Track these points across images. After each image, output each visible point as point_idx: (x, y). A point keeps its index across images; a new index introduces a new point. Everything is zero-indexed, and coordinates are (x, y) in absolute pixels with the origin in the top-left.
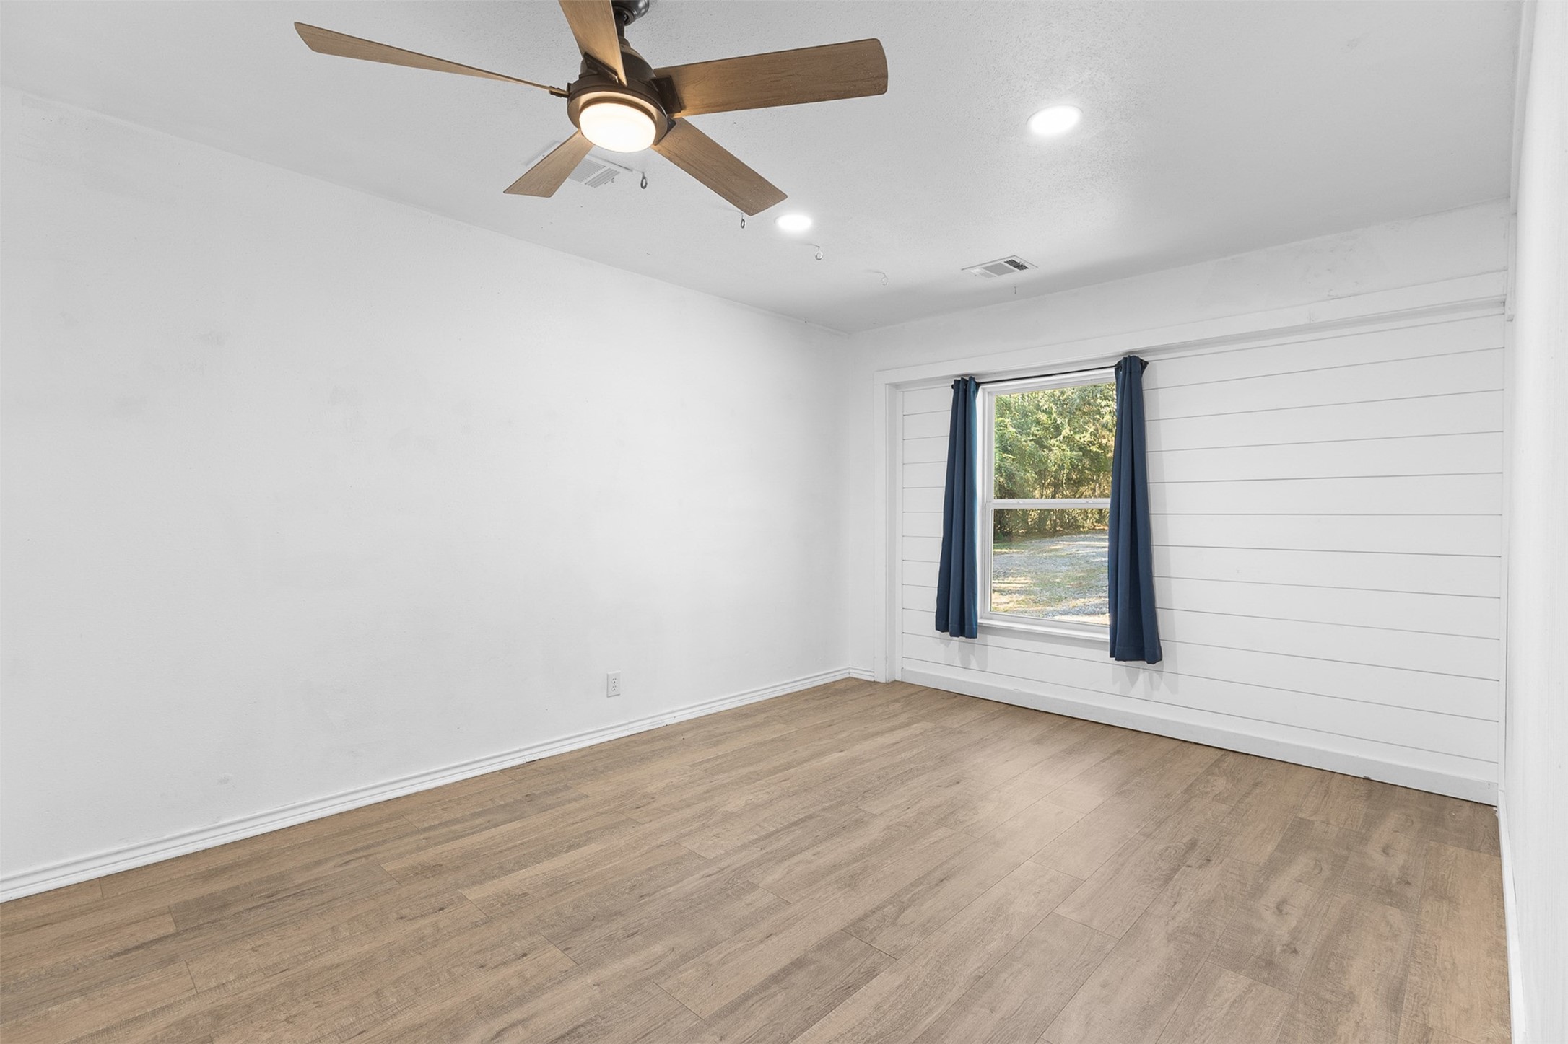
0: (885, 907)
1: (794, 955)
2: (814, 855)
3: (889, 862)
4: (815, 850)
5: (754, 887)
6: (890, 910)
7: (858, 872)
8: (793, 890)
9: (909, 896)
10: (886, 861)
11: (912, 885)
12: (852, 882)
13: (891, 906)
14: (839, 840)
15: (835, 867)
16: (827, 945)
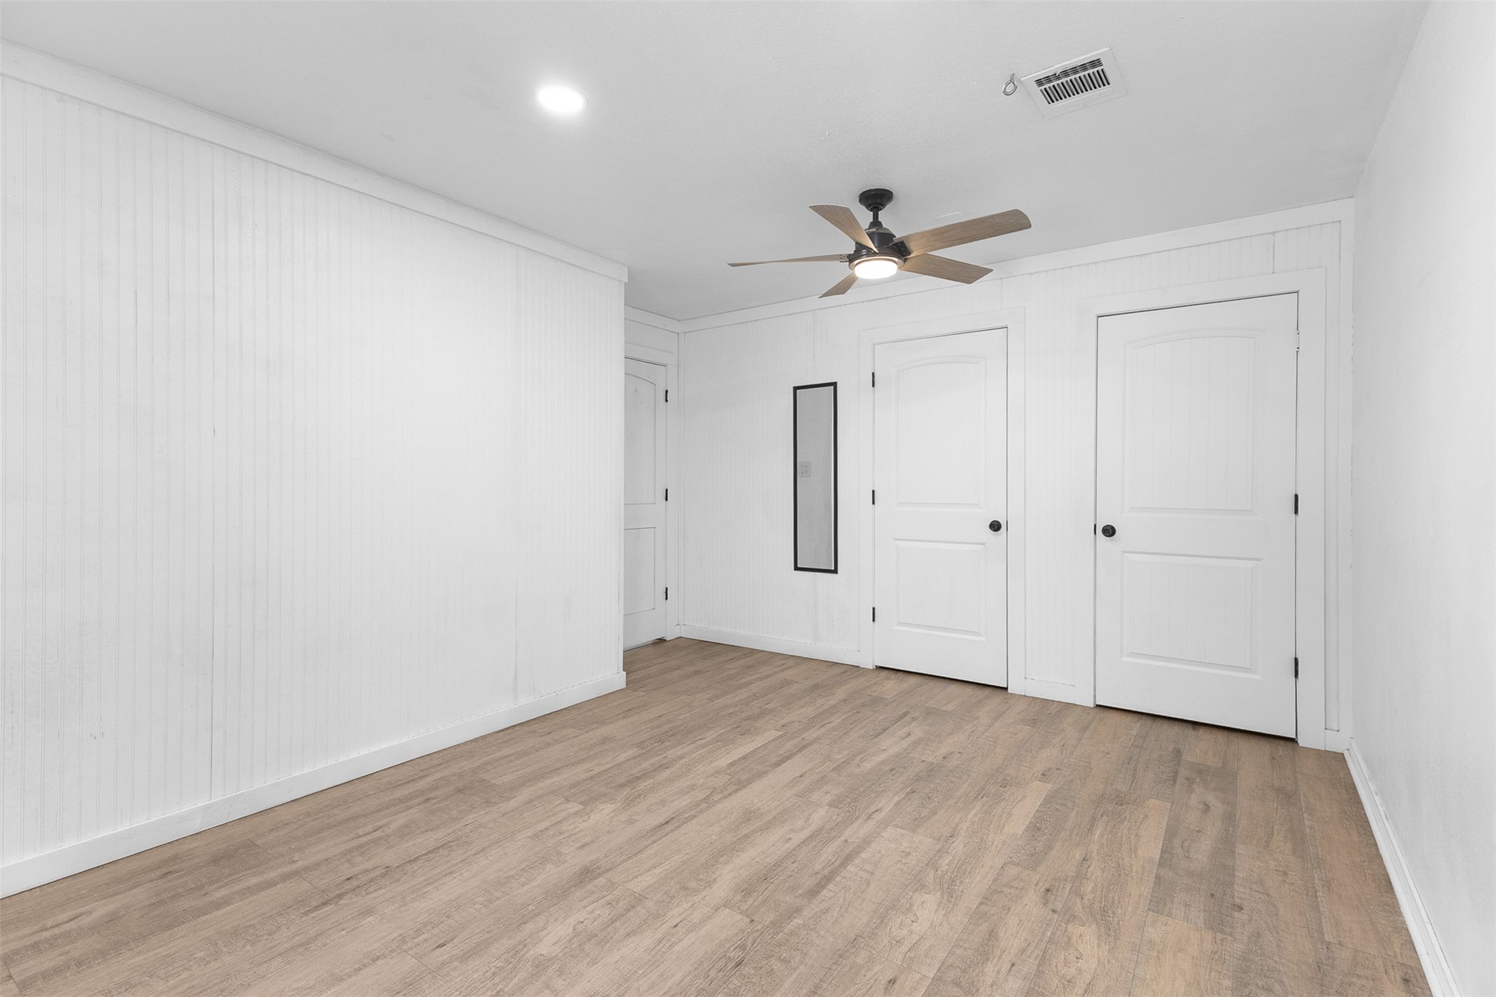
0: (720, 799)
1: (779, 769)
2: (790, 839)
3: (713, 837)
4: (790, 845)
5: (831, 805)
6: (716, 797)
7: (743, 825)
8: (797, 805)
9: (700, 808)
10: (717, 837)
11: (695, 816)
12: (748, 815)
13: (715, 799)
14: (768, 860)
15: (767, 827)
16: (761, 775)
